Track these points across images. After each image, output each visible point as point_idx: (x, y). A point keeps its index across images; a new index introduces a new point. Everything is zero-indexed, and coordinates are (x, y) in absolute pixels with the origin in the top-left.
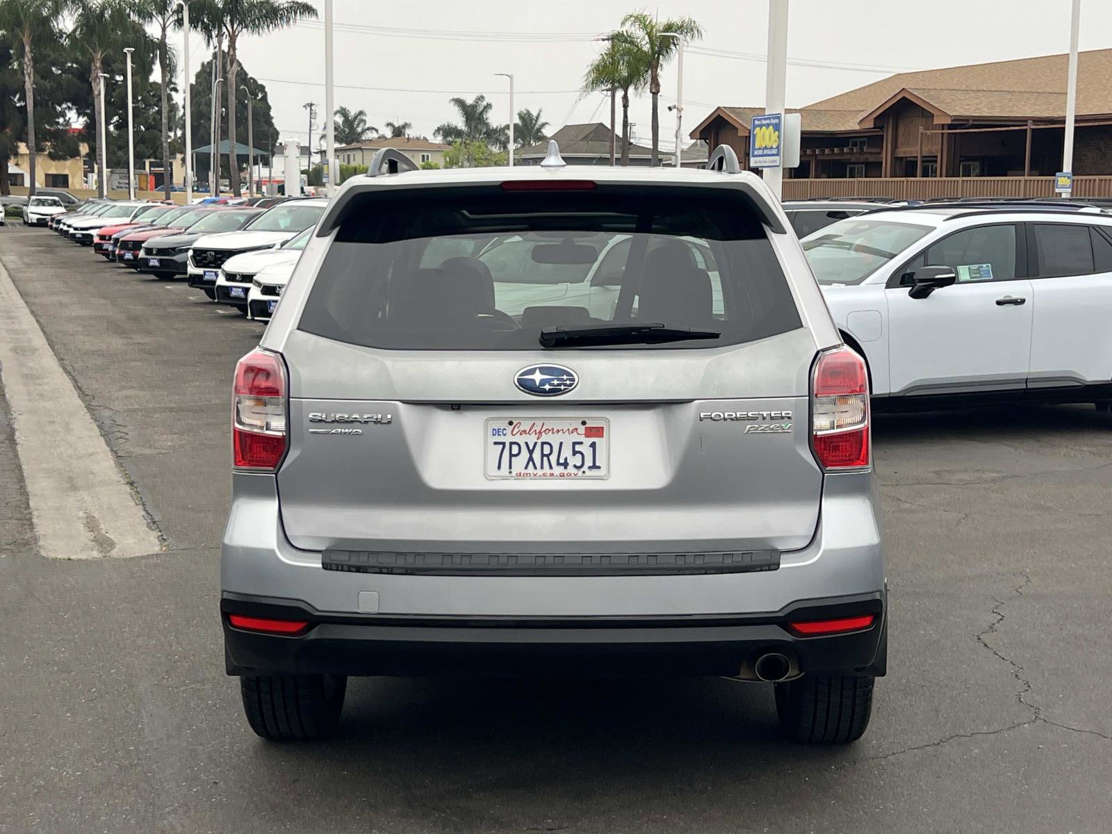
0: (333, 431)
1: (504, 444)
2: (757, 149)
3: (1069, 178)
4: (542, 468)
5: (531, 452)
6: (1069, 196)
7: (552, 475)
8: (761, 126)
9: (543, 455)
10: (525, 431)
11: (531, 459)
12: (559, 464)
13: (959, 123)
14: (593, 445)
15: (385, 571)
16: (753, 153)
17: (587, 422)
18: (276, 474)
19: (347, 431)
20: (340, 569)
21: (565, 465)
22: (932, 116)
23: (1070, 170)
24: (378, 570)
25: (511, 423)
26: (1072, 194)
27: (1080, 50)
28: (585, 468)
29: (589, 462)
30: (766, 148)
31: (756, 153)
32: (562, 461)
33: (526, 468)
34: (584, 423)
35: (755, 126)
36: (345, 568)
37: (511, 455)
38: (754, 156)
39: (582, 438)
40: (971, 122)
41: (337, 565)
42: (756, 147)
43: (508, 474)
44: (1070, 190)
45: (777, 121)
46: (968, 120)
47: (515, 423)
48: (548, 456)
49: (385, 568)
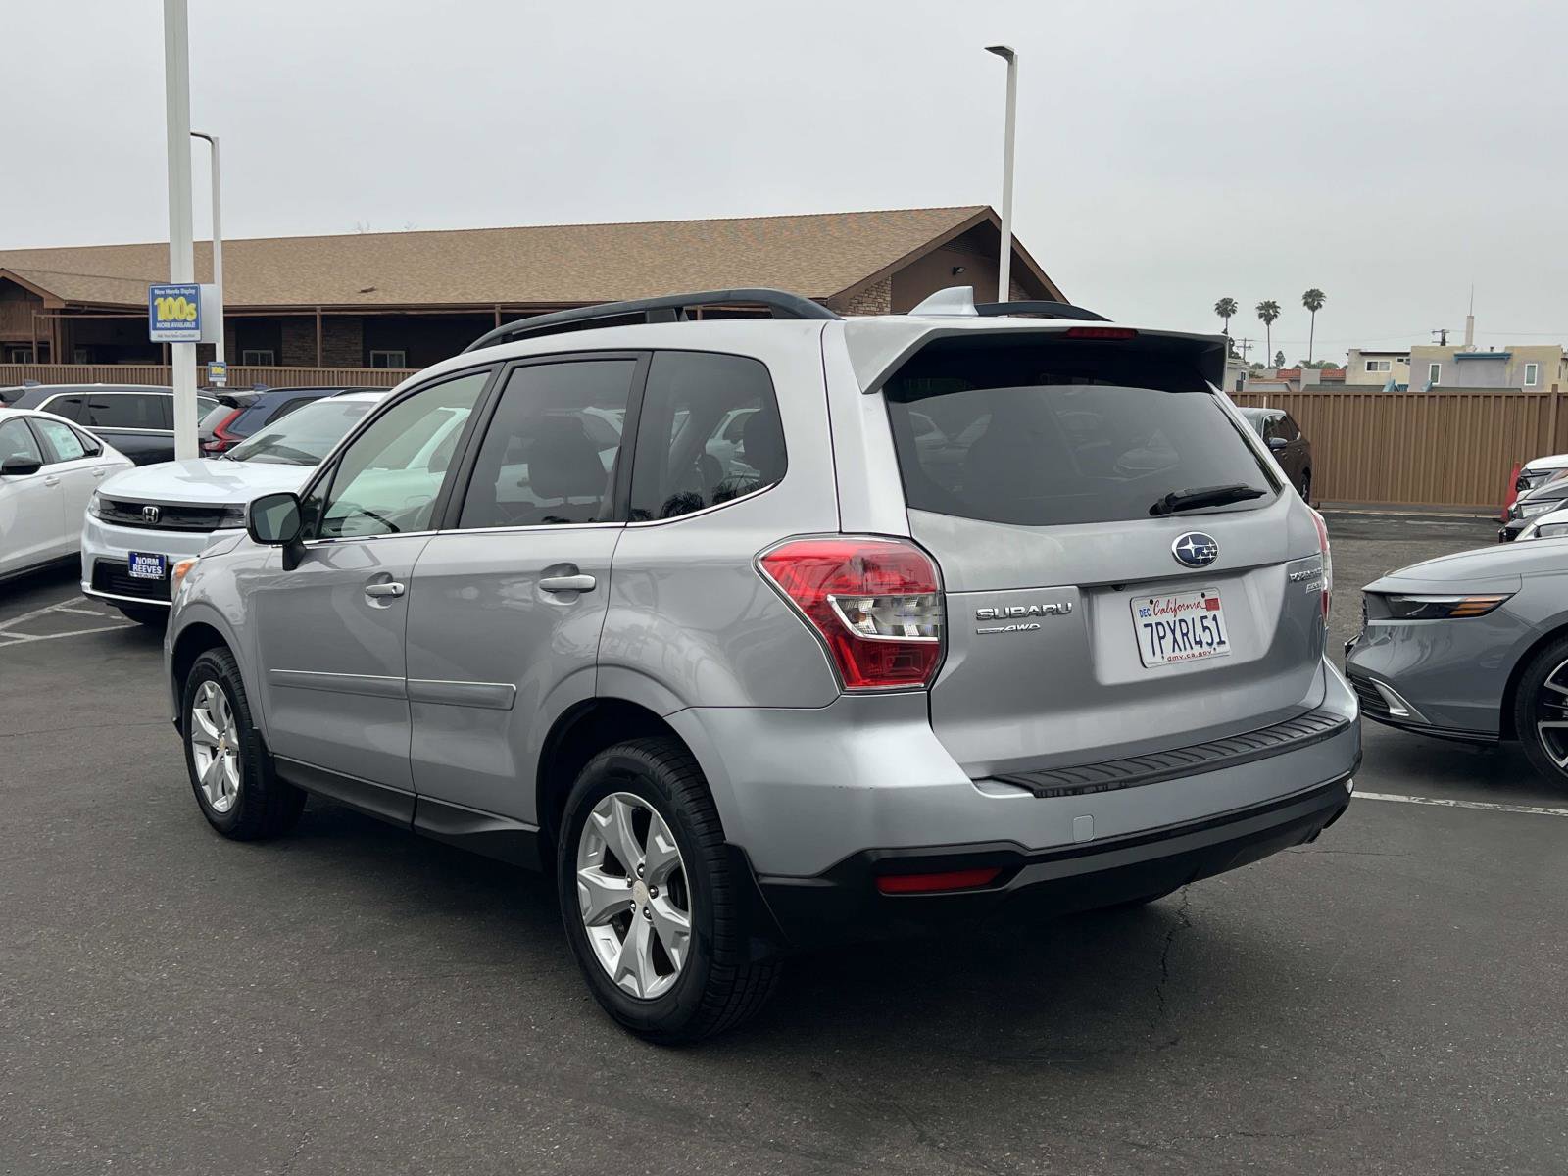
0: (1007, 629)
1: (1151, 625)
2: (160, 322)
3: (223, 367)
4: (1185, 648)
5: (1173, 632)
6: (223, 385)
7: (1193, 655)
8: (165, 296)
9: (1183, 635)
10: (1163, 609)
11: (1175, 640)
12: (1196, 643)
13: (73, 307)
14: (1215, 619)
15: (1101, 788)
16: (155, 325)
17: (1206, 593)
18: (929, 692)
19: (1023, 627)
20: (1056, 794)
21: (1200, 643)
22: (42, 299)
23: (223, 360)
24: (1094, 789)
25: (1151, 602)
26: (226, 383)
27: (195, 240)
28: (1215, 645)
29: (1217, 640)
30: (175, 321)
31: (158, 325)
32: (1197, 639)
33: (1174, 651)
34: (1203, 595)
35: (154, 297)
36: (1062, 792)
37: (1161, 638)
38: (155, 329)
39: (1205, 613)
40: (86, 308)
41: (1053, 790)
42: (159, 319)
43: (1161, 660)
44: (225, 380)
45: (193, 292)
46: (83, 306)
47: (1155, 601)
48: (1186, 634)
49: (1099, 785)
